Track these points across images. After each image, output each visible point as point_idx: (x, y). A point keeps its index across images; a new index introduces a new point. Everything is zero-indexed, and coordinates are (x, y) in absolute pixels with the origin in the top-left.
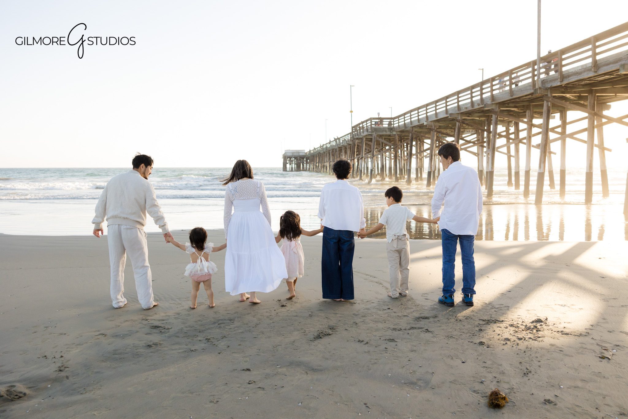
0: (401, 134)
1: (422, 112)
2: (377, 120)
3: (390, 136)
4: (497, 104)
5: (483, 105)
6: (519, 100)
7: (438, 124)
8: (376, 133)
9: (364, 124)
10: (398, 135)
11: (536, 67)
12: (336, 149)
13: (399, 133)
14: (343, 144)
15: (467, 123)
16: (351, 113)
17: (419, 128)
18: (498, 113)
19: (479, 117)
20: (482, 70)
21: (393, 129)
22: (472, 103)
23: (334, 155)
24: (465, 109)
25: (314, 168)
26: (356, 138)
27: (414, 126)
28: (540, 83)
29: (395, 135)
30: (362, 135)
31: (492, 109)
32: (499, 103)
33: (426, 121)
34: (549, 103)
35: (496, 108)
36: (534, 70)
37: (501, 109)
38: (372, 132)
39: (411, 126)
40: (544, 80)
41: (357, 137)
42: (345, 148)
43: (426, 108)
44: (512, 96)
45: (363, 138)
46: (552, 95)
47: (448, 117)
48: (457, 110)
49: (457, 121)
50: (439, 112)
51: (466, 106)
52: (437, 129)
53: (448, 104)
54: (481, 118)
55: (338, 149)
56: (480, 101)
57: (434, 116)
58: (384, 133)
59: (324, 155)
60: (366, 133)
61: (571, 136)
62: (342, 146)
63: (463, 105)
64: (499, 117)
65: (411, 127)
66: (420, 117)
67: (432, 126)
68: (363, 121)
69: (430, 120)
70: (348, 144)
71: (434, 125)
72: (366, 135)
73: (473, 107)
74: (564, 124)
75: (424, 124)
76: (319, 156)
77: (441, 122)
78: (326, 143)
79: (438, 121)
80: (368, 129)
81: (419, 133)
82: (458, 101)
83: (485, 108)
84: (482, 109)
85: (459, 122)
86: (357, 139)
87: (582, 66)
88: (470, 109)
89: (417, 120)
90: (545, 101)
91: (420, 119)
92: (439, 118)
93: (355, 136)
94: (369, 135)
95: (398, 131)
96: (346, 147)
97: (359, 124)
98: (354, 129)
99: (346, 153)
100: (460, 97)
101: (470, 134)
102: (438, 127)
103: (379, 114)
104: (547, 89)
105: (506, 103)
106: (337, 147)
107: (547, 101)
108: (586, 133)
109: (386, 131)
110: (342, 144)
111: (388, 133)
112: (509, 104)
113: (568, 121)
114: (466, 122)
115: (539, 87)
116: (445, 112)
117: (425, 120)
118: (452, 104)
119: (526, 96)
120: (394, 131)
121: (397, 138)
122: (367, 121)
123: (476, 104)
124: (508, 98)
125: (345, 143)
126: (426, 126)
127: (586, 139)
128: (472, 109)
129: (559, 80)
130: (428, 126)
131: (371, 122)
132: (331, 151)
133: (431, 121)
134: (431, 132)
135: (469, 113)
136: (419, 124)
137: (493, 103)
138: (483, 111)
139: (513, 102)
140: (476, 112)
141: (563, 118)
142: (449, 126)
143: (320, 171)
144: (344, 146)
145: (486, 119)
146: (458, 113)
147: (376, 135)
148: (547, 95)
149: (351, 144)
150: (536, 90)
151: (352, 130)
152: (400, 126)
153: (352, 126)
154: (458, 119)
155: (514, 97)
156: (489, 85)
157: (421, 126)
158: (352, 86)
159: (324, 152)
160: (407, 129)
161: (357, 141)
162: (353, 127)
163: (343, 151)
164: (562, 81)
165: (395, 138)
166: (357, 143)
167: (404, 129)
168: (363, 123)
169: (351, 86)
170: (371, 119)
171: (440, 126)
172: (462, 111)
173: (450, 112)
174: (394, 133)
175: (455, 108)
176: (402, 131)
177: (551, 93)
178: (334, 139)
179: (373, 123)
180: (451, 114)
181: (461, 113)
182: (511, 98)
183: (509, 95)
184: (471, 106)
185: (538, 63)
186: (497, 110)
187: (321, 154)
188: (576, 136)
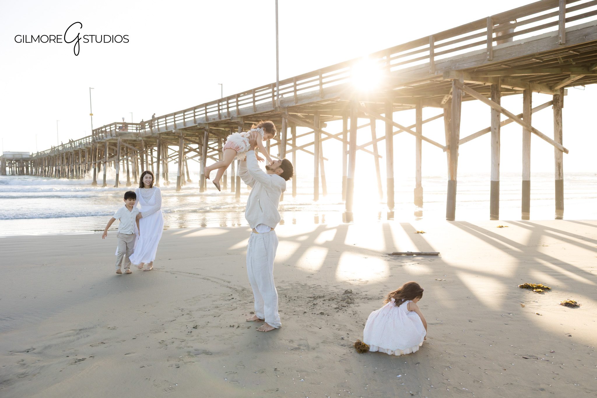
0: (147, 139)
1: (170, 120)
2: (121, 125)
3: (135, 141)
4: (242, 117)
5: (229, 117)
6: (261, 116)
7: (185, 132)
8: (121, 138)
9: (107, 128)
10: (144, 140)
11: (275, 89)
12: (70, 152)
13: (145, 139)
14: (81, 147)
15: (214, 133)
16: (91, 116)
17: (166, 135)
18: (243, 125)
19: (225, 128)
20: (221, 85)
21: (139, 134)
22: (220, 115)
23: (69, 158)
24: (213, 119)
25: (42, 172)
26: (97, 142)
27: (161, 133)
28: (279, 102)
29: (141, 140)
30: (104, 140)
31: (238, 122)
32: (244, 117)
33: (174, 129)
34: (287, 120)
35: (241, 121)
36: (274, 91)
37: (245, 122)
38: (117, 136)
39: (158, 132)
40: (282, 100)
41: (99, 141)
42: (82, 151)
43: (174, 116)
44: (255, 112)
45: (106, 142)
46: (288, 113)
47: (197, 126)
48: (205, 120)
49: (206, 131)
50: (188, 121)
51: (214, 117)
52: (185, 136)
53: (196, 114)
54: (226, 129)
55: (73, 153)
56: (227, 114)
57: (183, 125)
58: (130, 138)
59: (55, 158)
60: (109, 138)
61: (301, 148)
62: (78, 150)
63: (211, 116)
64: (243, 129)
65: (158, 134)
66: (168, 125)
67: (180, 134)
68: (105, 125)
69: (178, 128)
70: (87, 147)
71: (182, 132)
72: (110, 140)
73: (220, 119)
74: (294, 137)
75: (172, 131)
76: (49, 159)
77: (189, 131)
78: (57, 146)
79: (185, 129)
80: (112, 133)
81: (166, 139)
82: (206, 113)
83: (232, 120)
84: (229, 121)
85: (207, 131)
86: (99, 142)
87: (312, 92)
88: (218, 120)
89: (165, 127)
90: (283, 118)
91: (167, 127)
92: (187, 127)
93: (97, 140)
94: (112, 139)
95: (144, 137)
96: (84, 150)
97: (102, 128)
98: (95, 132)
99: (83, 156)
100: (208, 109)
101: (213, 142)
102: (185, 135)
103: (123, 119)
104: (284, 108)
105: (250, 117)
106: (72, 150)
107: (285, 118)
108: (313, 146)
109: (131, 136)
110: (78, 148)
111: (134, 138)
112: (251, 119)
113: (297, 135)
114: (213, 131)
115: (279, 106)
116: (193, 121)
117: (173, 127)
118: (200, 114)
119: (267, 112)
120: (140, 136)
121: (143, 143)
122: (110, 125)
123: (223, 117)
124: (251, 113)
125: (83, 146)
126: (174, 133)
127: (313, 151)
128: (220, 120)
129: (294, 101)
130: (176, 133)
131: (116, 127)
132: (65, 154)
133: (180, 129)
134: (179, 139)
135: (216, 124)
136: (166, 131)
137: (239, 116)
138: (228, 123)
139: (255, 117)
140: (222, 123)
141: (293, 132)
142: (195, 134)
143: (50, 176)
144: (81, 150)
145: (230, 130)
146: (206, 124)
147: (121, 140)
148: (285, 113)
149: (90, 148)
150: (276, 108)
151: (93, 133)
152: (146, 132)
153: (93, 129)
154: (206, 128)
155: (257, 112)
156: (235, 100)
157: (168, 133)
158: (92, 88)
159: (56, 156)
160: (155, 135)
161: (98, 145)
162: (93, 131)
163: (80, 155)
164: (296, 103)
165: (141, 143)
166: (99, 146)
167: (151, 135)
168: (105, 127)
169: (90, 88)
170: (115, 124)
171: (187, 134)
172: (210, 122)
173: (198, 122)
174: (140, 138)
175: (203, 118)
176: (149, 137)
177: (288, 111)
178: (68, 142)
179: (118, 127)
180: (199, 124)
181: (209, 124)
182: (254, 113)
183: (253, 110)
184: (218, 118)
185: (277, 85)
186: (242, 122)
187: (51, 156)
188: (305, 148)
